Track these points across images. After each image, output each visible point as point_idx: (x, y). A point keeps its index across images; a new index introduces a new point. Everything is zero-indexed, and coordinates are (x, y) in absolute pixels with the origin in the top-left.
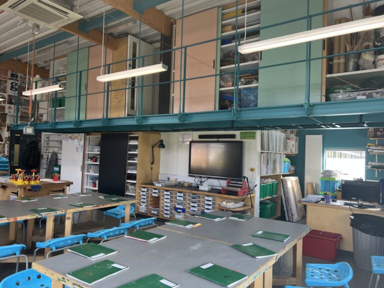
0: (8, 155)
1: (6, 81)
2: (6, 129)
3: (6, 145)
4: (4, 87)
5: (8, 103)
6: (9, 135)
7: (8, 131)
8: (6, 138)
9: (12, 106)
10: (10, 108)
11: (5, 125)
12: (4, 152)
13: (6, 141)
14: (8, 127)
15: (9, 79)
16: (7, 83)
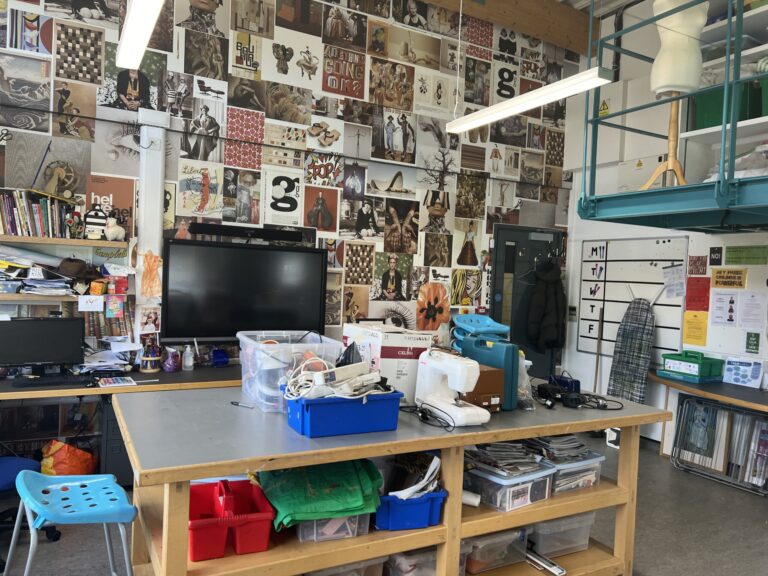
0: (488, 306)
1: (488, 66)
2: (484, 223)
3: (485, 275)
4: (483, 84)
5: (493, 139)
6: (492, 246)
7: (489, 231)
8: (484, 252)
9: (502, 147)
10: (496, 154)
11: (483, 211)
12: (478, 298)
13: (484, 264)
14: (489, 217)
15: (497, 58)
16: (491, 71)
